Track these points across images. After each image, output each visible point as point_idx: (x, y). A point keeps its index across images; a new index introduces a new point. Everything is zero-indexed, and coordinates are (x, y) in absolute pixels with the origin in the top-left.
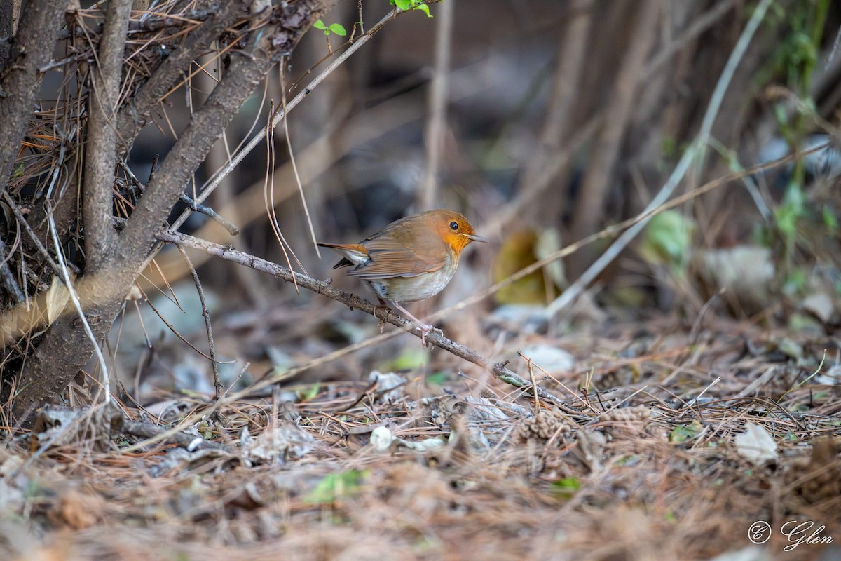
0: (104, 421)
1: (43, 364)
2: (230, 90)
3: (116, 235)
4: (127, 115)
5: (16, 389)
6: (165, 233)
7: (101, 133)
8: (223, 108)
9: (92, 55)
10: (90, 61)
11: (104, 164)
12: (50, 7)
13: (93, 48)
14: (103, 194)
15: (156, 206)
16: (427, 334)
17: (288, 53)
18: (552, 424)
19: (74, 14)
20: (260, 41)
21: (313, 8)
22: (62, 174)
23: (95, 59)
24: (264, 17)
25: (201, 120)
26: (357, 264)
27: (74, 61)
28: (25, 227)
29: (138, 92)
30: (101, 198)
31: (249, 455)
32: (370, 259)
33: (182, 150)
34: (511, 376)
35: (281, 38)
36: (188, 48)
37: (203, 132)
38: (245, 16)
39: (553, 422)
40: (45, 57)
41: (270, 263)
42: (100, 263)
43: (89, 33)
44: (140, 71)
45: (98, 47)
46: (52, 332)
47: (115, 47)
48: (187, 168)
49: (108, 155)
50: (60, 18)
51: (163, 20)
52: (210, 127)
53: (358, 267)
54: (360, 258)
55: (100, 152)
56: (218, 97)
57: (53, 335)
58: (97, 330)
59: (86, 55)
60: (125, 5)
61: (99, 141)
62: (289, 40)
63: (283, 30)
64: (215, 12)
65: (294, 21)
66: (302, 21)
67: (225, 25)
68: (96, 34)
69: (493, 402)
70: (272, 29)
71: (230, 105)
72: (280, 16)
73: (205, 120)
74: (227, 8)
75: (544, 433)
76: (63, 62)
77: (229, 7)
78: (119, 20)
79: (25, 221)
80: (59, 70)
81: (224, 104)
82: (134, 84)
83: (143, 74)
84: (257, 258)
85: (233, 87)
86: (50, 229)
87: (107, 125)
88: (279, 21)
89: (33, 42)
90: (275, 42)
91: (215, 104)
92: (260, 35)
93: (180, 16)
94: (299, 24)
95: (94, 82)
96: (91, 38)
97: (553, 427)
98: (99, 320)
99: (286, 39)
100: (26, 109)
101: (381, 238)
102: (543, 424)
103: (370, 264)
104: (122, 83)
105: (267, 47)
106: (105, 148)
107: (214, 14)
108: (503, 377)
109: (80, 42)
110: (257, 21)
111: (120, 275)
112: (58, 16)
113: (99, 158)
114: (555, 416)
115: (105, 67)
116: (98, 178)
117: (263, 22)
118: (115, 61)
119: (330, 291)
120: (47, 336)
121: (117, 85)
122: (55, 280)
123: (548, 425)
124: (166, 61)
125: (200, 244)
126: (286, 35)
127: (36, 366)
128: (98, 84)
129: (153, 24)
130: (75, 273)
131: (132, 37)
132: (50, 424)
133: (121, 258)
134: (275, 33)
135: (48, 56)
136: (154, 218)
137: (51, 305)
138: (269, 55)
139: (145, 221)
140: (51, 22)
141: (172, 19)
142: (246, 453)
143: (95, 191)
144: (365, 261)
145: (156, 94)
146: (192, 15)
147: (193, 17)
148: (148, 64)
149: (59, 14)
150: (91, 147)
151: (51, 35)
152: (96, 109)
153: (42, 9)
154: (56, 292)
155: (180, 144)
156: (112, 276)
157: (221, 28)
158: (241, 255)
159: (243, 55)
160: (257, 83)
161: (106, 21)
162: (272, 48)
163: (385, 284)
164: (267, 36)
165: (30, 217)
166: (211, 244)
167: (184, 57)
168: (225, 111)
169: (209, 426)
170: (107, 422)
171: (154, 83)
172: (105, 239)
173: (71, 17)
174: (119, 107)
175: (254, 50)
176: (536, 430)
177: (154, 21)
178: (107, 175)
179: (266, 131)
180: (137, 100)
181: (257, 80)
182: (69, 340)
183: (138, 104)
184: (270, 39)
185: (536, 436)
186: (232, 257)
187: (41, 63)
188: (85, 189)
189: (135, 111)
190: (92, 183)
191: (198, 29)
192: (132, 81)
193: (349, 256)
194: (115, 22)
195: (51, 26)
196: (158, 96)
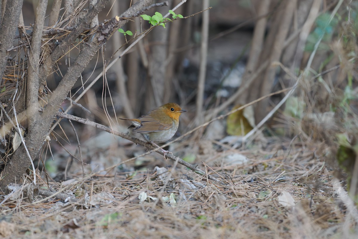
0: (31, 190)
1: (12, 167)
2: (82, 58)
3: (40, 116)
4: (43, 68)
5: (2, 176)
6: (62, 114)
7: (32, 75)
8: (80, 65)
9: (28, 44)
10: (27, 47)
11: (34, 88)
12: (11, 26)
13: (29, 42)
14: (34, 100)
15: (55, 104)
16: (166, 154)
17: (105, 44)
18: (210, 191)
19: (21, 28)
20: (94, 39)
21: (114, 26)
22: (19, 91)
23: (29, 46)
24: (95, 29)
25: (72, 69)
26: (137, 127)
27: (21, 47)
28: (4, 112)
29: (47, 59)
30: (33, 101)
31: (87, 204)
32: (142, 125)
33: (64, 82)
34: (199, 171)
35: (102, 38)
36: (65, 42)
37: (72, 75)
38: (88, 29)
39: (211, 190)
40: (9, 46)
41: (103, 126)
42: (33, 126)
43: (27, 36)
44: (48, 51)
45: (31, 41)
46: (16, 154)
47: (37, 41)
48: (66, 89)
49: (36, 84)
50: (15, 30)
51: (56, 31)
52: (75, 73)
53: (137, 128)
54: (138, 125)
55: (32, 83)
56: (78, 61)
57: (16, 155)
58: (33, 153)
59: (25, 44)
60: (41, 25)
61: (32, 79)
62: (105, 38)
63: (102, 34)
64: (76, 27)
65: (107, 31)
66: (110, 31)
67: (80, 33)
68: (30, 36)
69: (191, 181)
70: (98, 34)
71: (83, 64)
72: (101, 29)
73: (73, 70)
74: (80, 26)
75: (207, 194)
76: (17, 47)
77: (81, 26)
78: (38, 31)
79: (4, 110)
80: (15, 50)
81: (80, 64)
82: (46, 56)
83: (49, 52)
84: (98, 124)
85: (83, 57)
86: (14, 113)
87: (34, 72)
88: (101, 31)
89: (4, 39)
90: (99, 39)
91: (77, 64)
92: (94, 36)
93: (63, 29)
94: (109, 32)
95: (29, 56)
96: (28, 38)
97: (210, 192)
98: (33, 149)
99: (104, 38)
100: (2, 66)
101: (146, 116)
102: (207, 191)
103: (141, 127)
104: (40, 55)
105: (96, 41)
106: (34, 81)
107: (75, 29)
108: (196, 171)
109: (24, 39)
110: (93, 31)
111: (41, 131)
112: (14, 29)
113: (32, 85)
114: (212, 188)
115: (33, 49)
116: (32, 93)
117: (95, 31)
118: (37, 47)
119: (127, 137)
120: (14, 156)
121: (39, 56)
122: (16, 133)
123: (209, 191)
124: (58, 47)
125: (75, 118)
126: (103, 36)
127: (10, 167)
128: (31, 56)
129: (52, 32)
130: (24, 131)
131: (44, 37)
132: (10, 191)
133: (41, 124)
134: (99, 36)
135: (10, 45)
136: (54, 109)
137: (14, 143)
138: (97, 44)
139: (51, 110)
140: (11, 32)
141: (60, 30)
142: (86, 203)
143: (31, 98)
144: (140, 125)
145: (54, 60)
146: (67, 29)
147: (68, 29)
148: (51, 48)
149: (14, 28)
150: (29, 81)
151: (11, 37)
152: (30, 66)
153: (7, 26)
154: (16, 138)
155: (63, 79)
156: (38, 132)
157: (78, 34)
158: (92, 123)
159: (87, 44)
160: (93, 55)
161: (33, 31)
162: (98, 42)
163: (148, 135)
164: (96, 37)
165: (7, 108)
166: (80, 118)
167: (64, 45)
168: (81, 67)
169: (80, 191)
170: (32, 191)
171: (53, 56)
172: (35, 117)
173: (20, 29)
174: (39, 65)
175: (91, 43)
176: (204, 194)
177: (53, 31)
178: (35, 92)
179: (103, 73)
180: (47, 62)
181: (93, 54)
182: (22, 157)
183: (47, 64)
184: (97, 38)
185: (204, 196)
186: (88, 123)
187: (8, 48)
188: (27, 97)
189: (46, 66)
190: (29, 95)
191: (70, 34)
192: (45, 54)
193: (133, 124)
194: (37, 31)
195: (11, 33)
196: (55, 61)
